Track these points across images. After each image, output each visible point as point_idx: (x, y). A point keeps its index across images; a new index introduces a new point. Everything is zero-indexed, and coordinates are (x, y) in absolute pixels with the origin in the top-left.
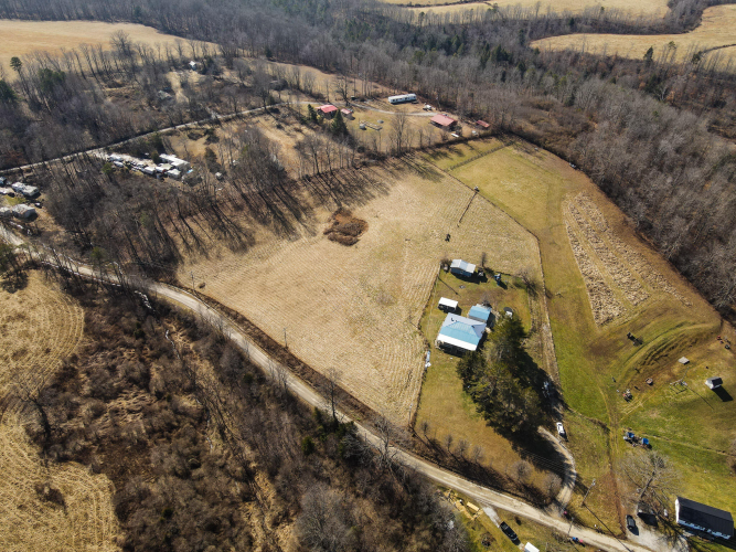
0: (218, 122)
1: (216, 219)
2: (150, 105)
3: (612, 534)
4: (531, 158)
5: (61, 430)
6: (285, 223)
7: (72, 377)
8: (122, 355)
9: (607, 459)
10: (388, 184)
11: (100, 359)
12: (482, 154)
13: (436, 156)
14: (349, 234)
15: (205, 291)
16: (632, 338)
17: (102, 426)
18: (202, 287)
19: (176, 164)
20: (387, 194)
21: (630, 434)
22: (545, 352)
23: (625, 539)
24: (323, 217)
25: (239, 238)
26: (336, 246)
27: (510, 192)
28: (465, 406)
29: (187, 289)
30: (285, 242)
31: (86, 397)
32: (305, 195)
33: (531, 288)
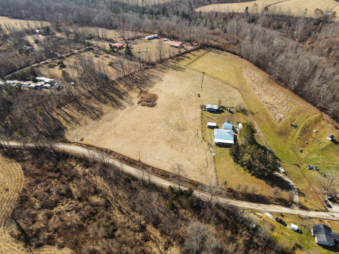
0: (62, 58)
1: (79, 105)
2: (21, 53)
3: (322, 211)
4: (221, 56)
5: (32, 230)
6: (115, 101)
7: (27, 200)
8: (51, 183)
9: (305, 179)
10: (161, 76)
11: (39, 188)
12: (199, 57)
13: (178, 60)
14: (150, 102)
15: (85, 142)
16: (293, 126)
17: (54, 223)
18: (82, 140)
19: (47, 81)
20: (162, 81)
21: (309, 166)
22: (261, 138)
23: (328, 211)
24: (134, 96)
25: (94, 112)
26: (146, 108)
27: (218, 71)
28: (238, 169)
29: (74, 143)
30: (119, 111)
31: (39, 209)
32: (121, 87)
33: (244, 111)
